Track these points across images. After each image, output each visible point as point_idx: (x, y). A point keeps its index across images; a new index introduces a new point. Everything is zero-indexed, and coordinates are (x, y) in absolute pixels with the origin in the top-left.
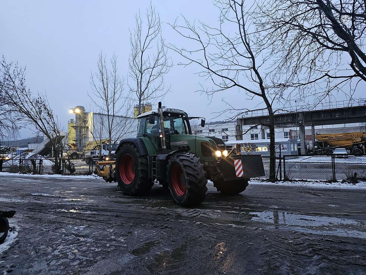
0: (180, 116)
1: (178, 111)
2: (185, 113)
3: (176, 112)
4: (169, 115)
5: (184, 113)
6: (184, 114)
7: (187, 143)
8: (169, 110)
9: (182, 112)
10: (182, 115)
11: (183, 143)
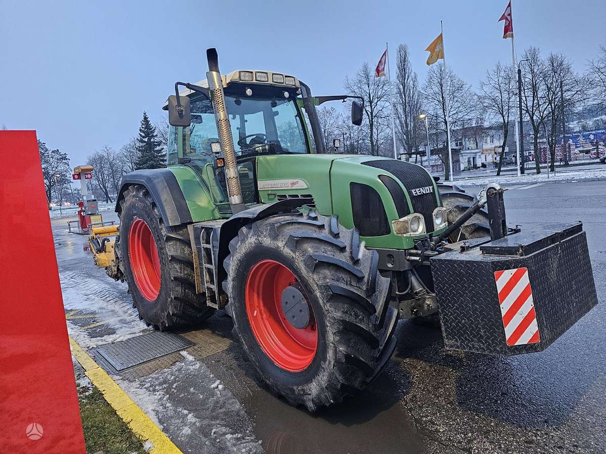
0: (286, 94)
1: (279, 79)
2: (301, 83)
3: (270, 82)
4: (249, 92)
5: (298, 85)
6: (297, 89)
7: (306, 187)
8: (246, 78)
9: (289, 83)
10: (293, 91)
11: (293, 184)
